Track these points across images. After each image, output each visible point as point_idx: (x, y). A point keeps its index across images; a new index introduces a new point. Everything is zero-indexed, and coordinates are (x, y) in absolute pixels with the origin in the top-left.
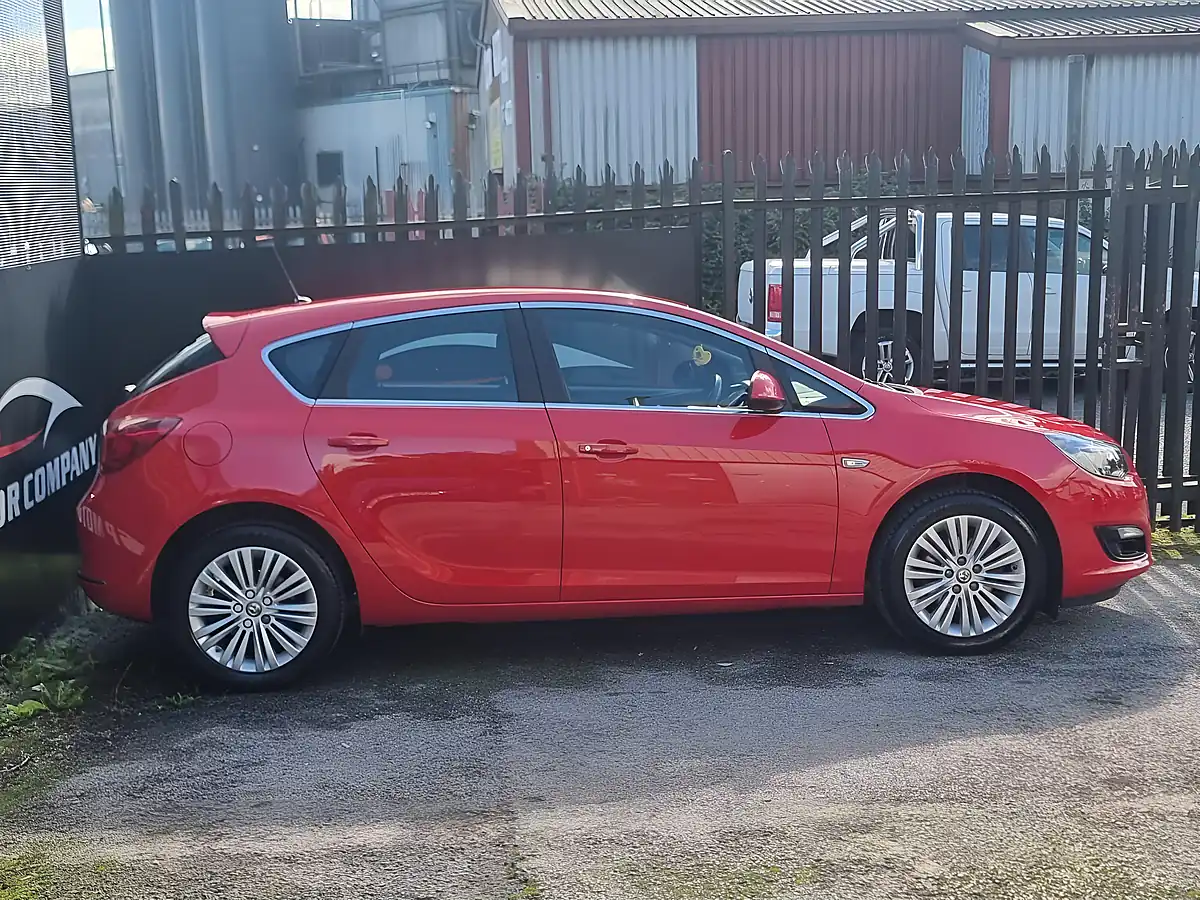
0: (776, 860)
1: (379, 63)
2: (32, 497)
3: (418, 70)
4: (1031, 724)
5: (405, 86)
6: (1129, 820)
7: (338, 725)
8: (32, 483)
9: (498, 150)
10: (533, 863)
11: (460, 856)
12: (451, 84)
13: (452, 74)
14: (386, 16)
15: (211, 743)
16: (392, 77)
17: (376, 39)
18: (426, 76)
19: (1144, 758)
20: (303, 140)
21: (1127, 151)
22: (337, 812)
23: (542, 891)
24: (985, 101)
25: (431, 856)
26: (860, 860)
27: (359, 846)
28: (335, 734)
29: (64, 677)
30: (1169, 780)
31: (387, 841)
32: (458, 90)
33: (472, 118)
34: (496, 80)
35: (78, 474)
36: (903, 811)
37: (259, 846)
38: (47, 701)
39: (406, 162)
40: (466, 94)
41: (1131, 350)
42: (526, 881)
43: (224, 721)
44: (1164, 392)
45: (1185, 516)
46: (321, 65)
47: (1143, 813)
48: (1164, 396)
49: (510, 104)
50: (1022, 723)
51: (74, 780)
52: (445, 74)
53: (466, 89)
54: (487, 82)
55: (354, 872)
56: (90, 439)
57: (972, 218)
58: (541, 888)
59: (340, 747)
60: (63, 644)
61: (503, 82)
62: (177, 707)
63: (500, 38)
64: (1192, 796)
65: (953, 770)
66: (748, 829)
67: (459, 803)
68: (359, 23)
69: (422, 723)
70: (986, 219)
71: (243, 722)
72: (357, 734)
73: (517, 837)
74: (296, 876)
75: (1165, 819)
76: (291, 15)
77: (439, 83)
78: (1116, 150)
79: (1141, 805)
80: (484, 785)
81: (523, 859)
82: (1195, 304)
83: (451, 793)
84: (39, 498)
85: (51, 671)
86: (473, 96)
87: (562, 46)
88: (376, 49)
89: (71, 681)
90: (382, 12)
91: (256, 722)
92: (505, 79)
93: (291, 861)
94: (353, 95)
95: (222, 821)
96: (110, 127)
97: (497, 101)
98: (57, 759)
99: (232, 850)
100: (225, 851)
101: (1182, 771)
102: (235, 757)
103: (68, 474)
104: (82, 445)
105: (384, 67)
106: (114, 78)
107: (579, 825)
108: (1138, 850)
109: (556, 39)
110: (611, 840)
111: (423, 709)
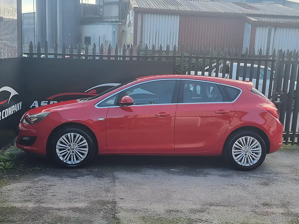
0: (179, 218)
1: (102, 16)
2: (4, 116)
3: (111, 18)
4: (245, 189)
5: (108, 22)
6: (267, 214)
7: (75, 177)
8: (4, 112)
9: (129, 40)
10: (119, 214)
11: (101, 211)
12: (119, 22)
13: (119, 20)
14: (104, 4)
15: (43, 180)
16: (105, 19)
17: (101, 10)
18: (113, 20)
19: (272, 199)
20: (82, 33)
21: (281, 50)
22: (72, 199)
23: (121, 221)
24: (249, 36)
25: (94, 211)
26: (199, 219)
27: (77, 207)
28: (74, 180)
29: (8, 161)
30: (278, 205)
31: (84, 207)
32: (121, 24)
33: (124, 31)
34: (130, 22)
35: (16, 111)
36: (212, 208)
37: (52, 206)
38: (3, 167)
39: (107, 40)
40: (122, 25)
41: (279, 99)
42: (117, 218)
43: (47, 174)
44: (286, 110)
45: (289, 141)
46: (87, 15)
47: (270, 212)
48: (286, 111)
49: (132, 28)
50: (243, 188)
51: (8, 186)
52: (118, 20)
53: (123, 24)
54: (128, 22)
55: (75, 214)
56: (20, 103)
57: (242, 64)
58: (120, 220)
59: (75, 183)
60: (9, 153)
61: (131, 23)
62: (35, 170)
63: (131, 12)
64: (283, 209)
65: (225, 199)
66: (173, 209)
67: (103, 198)
68: (97, 5)
69: (96, 178)
70: (245, 65)
71: (52, 175)
72: (80, 180)
73: (116, 208)
74: (60, 214)
75: (275, 214)
76: (81, 2)
77: (116, 22)
78: (278, 50)
79: (270, 210)
80: (109, 194)
81: (117, 213)
82: (295, 89)
83: (101, 196)
84: (6, 116)
85: (5, 159)
86: (124, 26)
87: (146, 15)
88: (101, 12)
89: (10, 162)
90: (103, 3)
91: (55, 175)
92: (132, 22)
93: (59, 210)
94: (94, 23)
95: (44, 199)
96: (34, 26)
97: (130, 27)
98: (4, 181)
99: (45, 206)
100: (43, 206)
101: (281, 203)
102: (48, 183)
103: (14, 111)
104: (18, 104)
105: (103, 17)
106: (36, 14)
107: (132, 206)
108: (268, 221)
109: (145, 13)
110: (139, 210)
111: (97, 175)
